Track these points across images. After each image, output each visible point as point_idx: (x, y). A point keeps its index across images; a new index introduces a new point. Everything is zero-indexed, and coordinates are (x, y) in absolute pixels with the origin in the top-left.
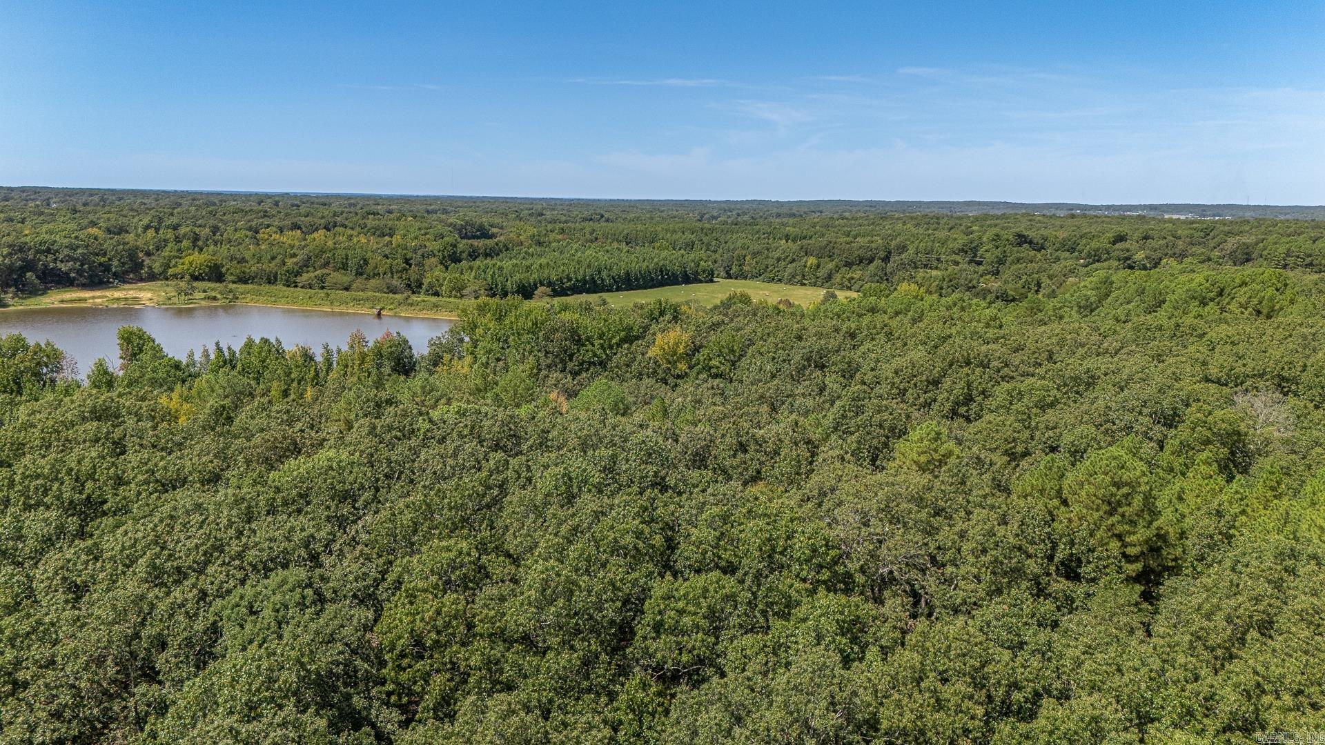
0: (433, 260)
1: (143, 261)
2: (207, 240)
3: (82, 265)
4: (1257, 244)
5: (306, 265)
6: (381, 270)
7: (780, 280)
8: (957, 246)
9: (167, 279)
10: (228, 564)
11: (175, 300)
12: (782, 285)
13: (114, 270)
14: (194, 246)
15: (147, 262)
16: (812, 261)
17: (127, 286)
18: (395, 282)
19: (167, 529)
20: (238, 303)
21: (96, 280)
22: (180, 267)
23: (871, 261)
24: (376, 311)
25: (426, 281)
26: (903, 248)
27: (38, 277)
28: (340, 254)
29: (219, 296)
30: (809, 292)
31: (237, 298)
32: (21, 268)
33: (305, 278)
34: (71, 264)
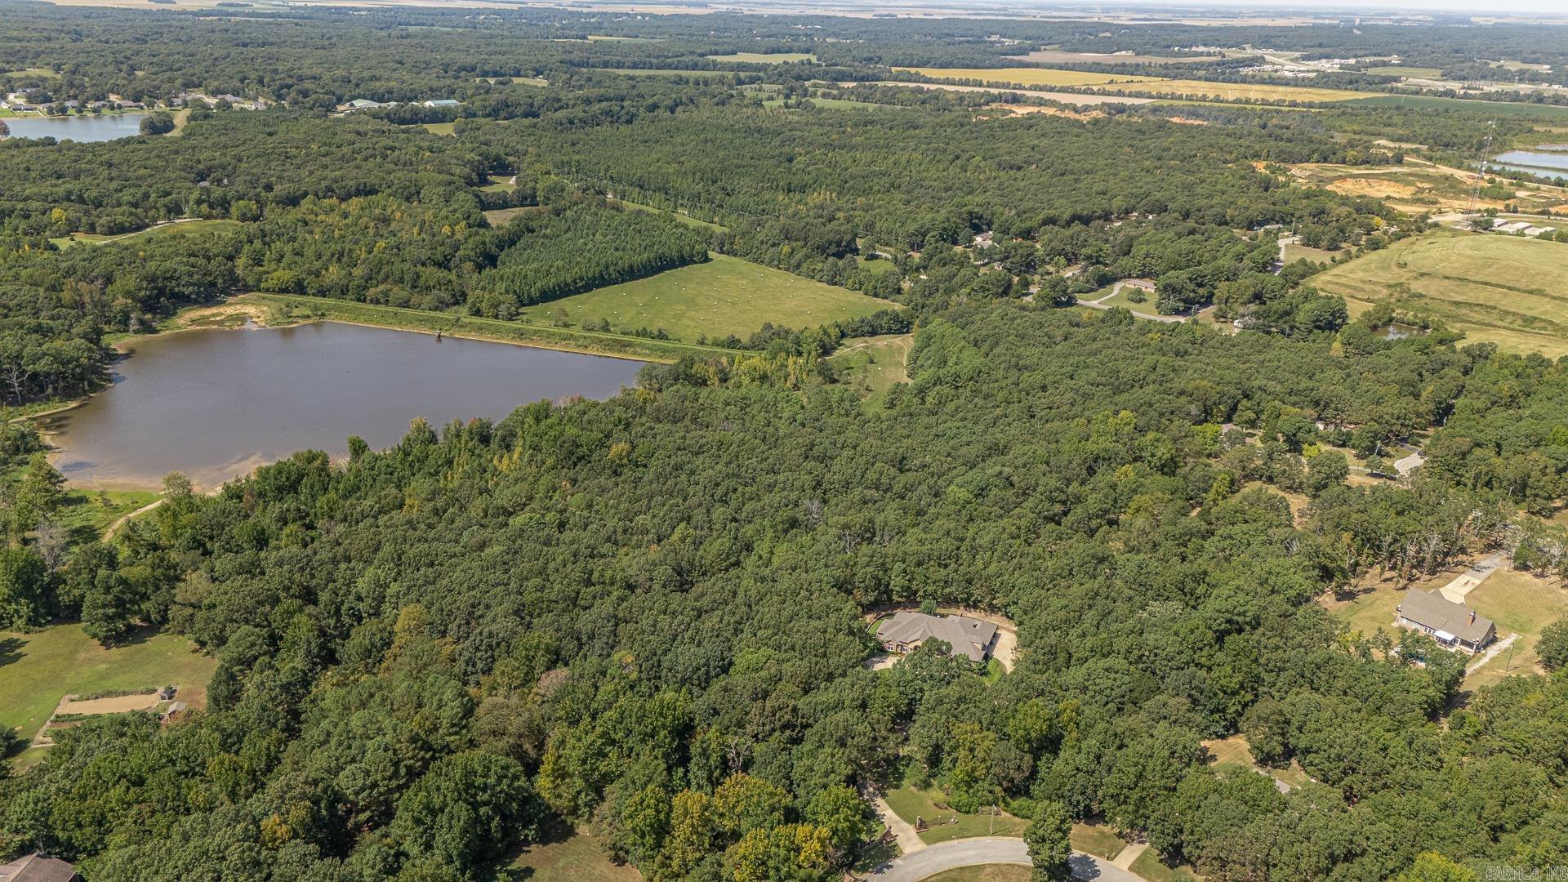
0: (469, 263)
1: (240, 277)
3: (198, 287)
5: (369, 278)
6: (432, 284)
7: (762, 262)
9: (260, 291)
11: (279, 319)
12: (763, 266)
13: (220, 286)
16: (786, 248)
18: (444, 295)
20: (326, 320)
21: (211, 298)
22: (270, 281)
27: (169, 301)
28: (397, 267)
32: (157, 294)
33: (371, 292)
34: (191, 288)
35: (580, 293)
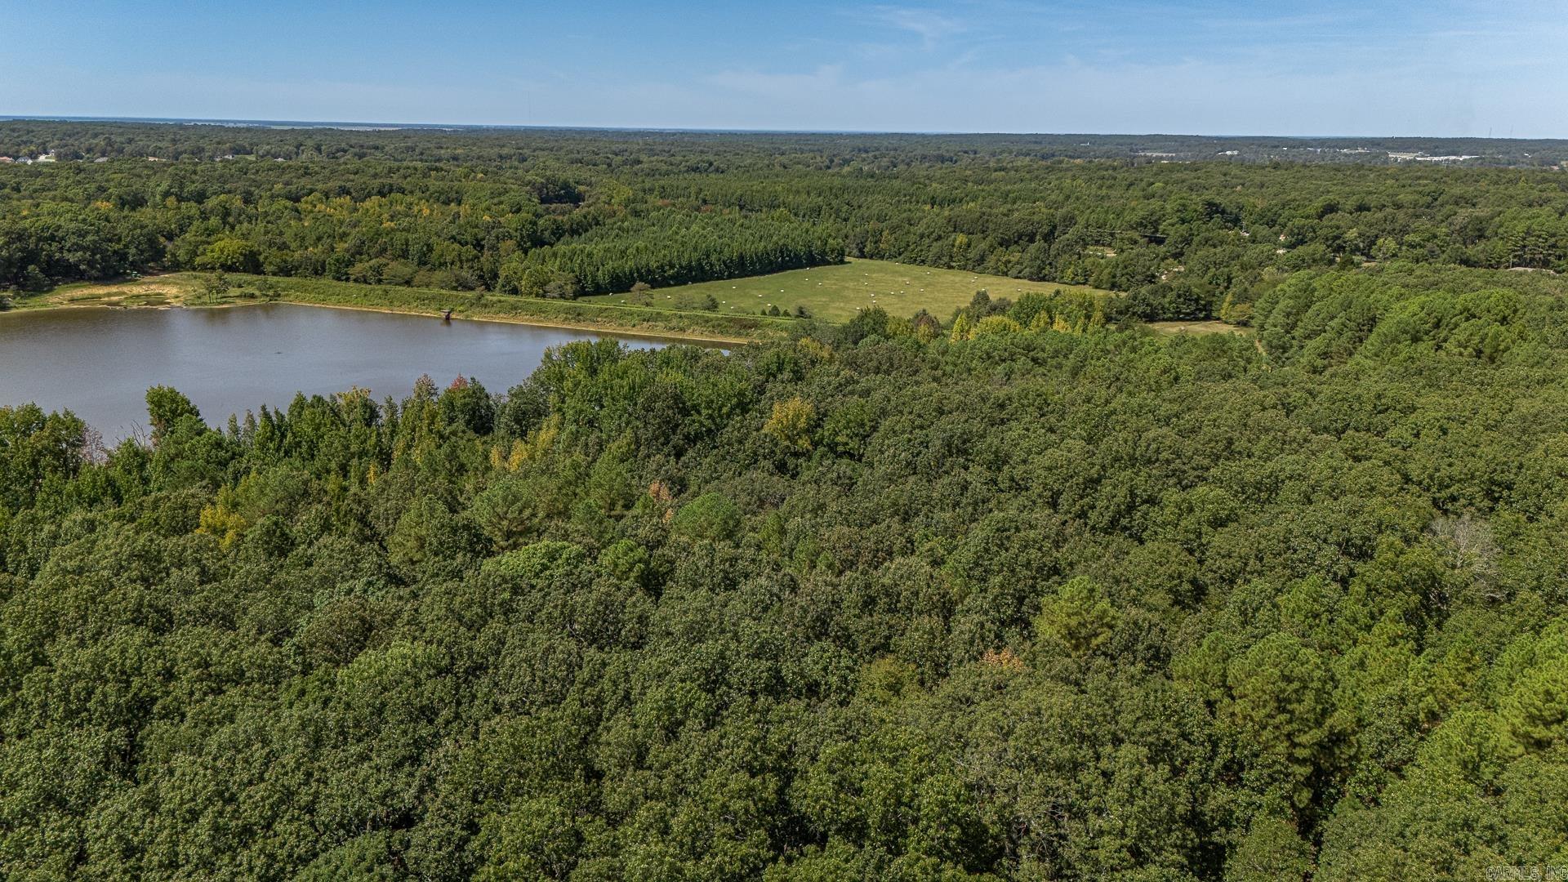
0: (509, 242)
1: (165, 247)
2: (240, 215)
3: (94, 254)
4: (1492, 218)
5: (358, 252)
6: (449, 259)
7: (923, 261)
8: (1135, 218)
9: (194, 269)
10: (298, 819)
11: (206, 299)
12: (925, 267)
13: (131, 259)
14: (224, 223)
15: (170, 246)
16: (961, 239)
17: (148, 279)
18: (466, 274)
19: (229, 765)
20: (281, 301)
21: (111, 272)
22: (209, 254)
23: (1032, 240)
24: (444, 315)
25: (502, 273)
26: (1070, 221)
27: (42, 271)
28: (399, 237)
29: (257, 293)
30: (957, 279)
31: (279, 295)
32: (22, 259)
33: (358, 269)
34: (80, 254)
35: (669, 285)
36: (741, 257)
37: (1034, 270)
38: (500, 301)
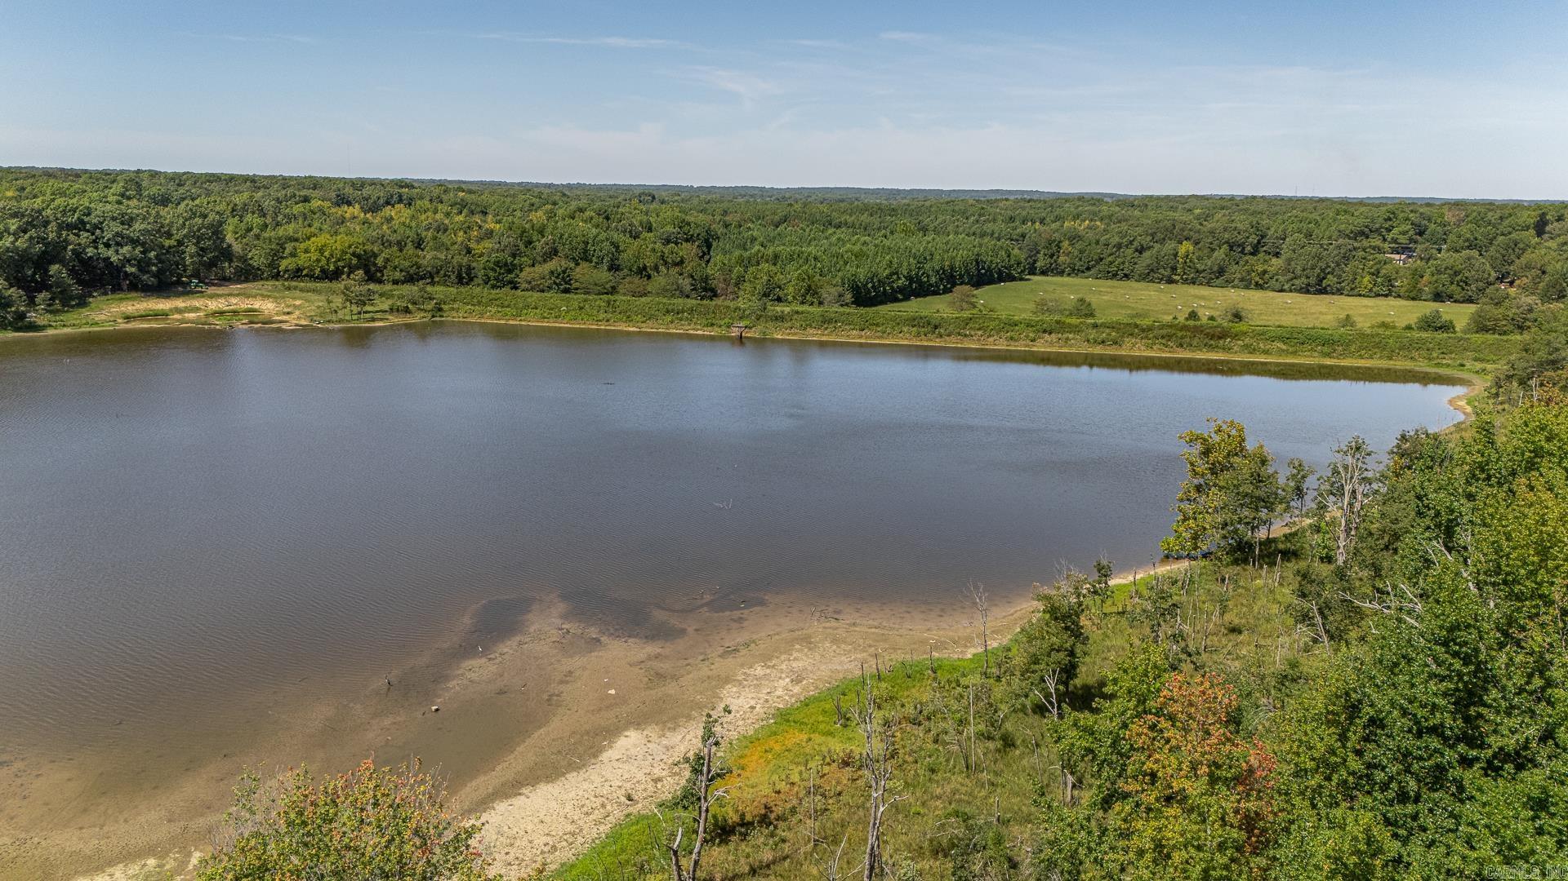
1: (229, 246)
7: (1126, 276)
9: (277, 278)
12: (1132, 284)
15: (235, 247)
16: (1186, 247)
20: (449, 318)
21: (169, 279)
22: (302, 256)
29: (412, 307)
31: (442, 310)
33: (527, 274)
36: (952, 268)
37: (1313, 280)
38: (797, 312)
